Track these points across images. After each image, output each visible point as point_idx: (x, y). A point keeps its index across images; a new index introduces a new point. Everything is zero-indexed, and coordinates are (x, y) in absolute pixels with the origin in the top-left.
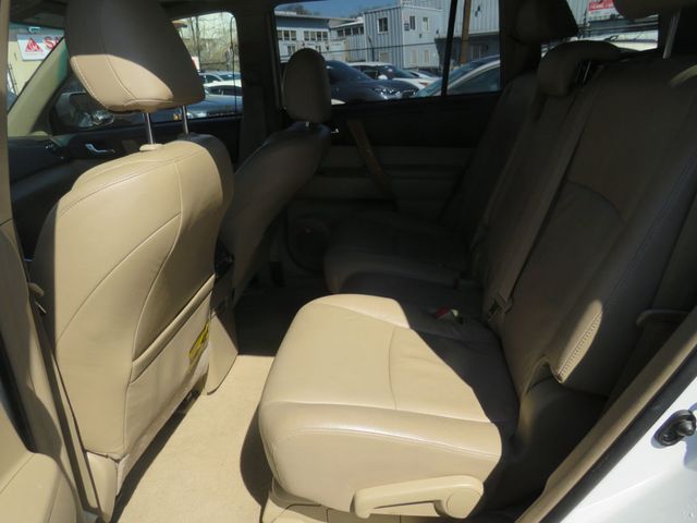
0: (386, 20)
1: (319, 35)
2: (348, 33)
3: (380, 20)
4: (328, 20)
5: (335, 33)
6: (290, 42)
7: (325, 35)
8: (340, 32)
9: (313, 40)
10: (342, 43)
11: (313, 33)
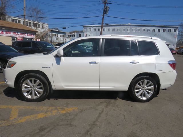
0: (81, 34)
1: (64, 36)
2: (71, 36)
3: (79, 34)
4: (66, 33)
5: (67, 36)
6: (56, 37)
7: (65, 36)
8: (69, 36)
9: (62, 37)
10: (69, 38)
11: (62, 35)
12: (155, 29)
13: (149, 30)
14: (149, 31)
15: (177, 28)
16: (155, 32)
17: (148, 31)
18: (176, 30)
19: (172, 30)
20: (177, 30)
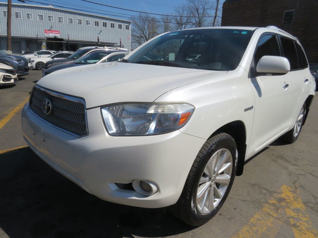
12: (98, 23)
13: (89, 22)
14: (90, 24)
15: (129, 23)
16: (99, 27)
17: (87, 24)
18: (128, 26)
19: (124, 25)
20: (130, 27)
